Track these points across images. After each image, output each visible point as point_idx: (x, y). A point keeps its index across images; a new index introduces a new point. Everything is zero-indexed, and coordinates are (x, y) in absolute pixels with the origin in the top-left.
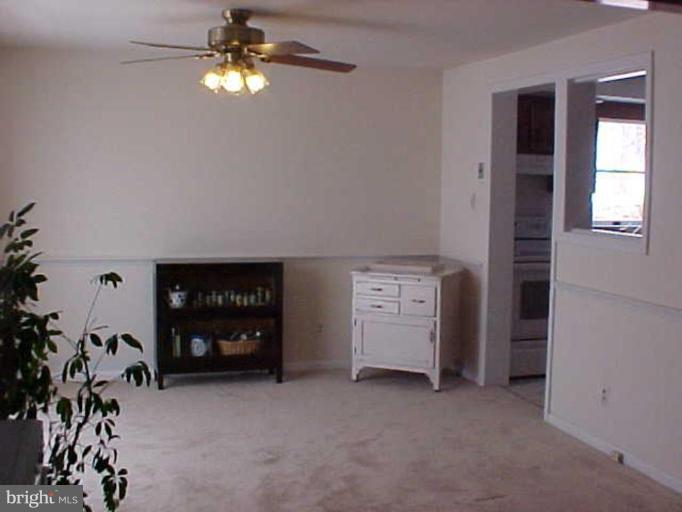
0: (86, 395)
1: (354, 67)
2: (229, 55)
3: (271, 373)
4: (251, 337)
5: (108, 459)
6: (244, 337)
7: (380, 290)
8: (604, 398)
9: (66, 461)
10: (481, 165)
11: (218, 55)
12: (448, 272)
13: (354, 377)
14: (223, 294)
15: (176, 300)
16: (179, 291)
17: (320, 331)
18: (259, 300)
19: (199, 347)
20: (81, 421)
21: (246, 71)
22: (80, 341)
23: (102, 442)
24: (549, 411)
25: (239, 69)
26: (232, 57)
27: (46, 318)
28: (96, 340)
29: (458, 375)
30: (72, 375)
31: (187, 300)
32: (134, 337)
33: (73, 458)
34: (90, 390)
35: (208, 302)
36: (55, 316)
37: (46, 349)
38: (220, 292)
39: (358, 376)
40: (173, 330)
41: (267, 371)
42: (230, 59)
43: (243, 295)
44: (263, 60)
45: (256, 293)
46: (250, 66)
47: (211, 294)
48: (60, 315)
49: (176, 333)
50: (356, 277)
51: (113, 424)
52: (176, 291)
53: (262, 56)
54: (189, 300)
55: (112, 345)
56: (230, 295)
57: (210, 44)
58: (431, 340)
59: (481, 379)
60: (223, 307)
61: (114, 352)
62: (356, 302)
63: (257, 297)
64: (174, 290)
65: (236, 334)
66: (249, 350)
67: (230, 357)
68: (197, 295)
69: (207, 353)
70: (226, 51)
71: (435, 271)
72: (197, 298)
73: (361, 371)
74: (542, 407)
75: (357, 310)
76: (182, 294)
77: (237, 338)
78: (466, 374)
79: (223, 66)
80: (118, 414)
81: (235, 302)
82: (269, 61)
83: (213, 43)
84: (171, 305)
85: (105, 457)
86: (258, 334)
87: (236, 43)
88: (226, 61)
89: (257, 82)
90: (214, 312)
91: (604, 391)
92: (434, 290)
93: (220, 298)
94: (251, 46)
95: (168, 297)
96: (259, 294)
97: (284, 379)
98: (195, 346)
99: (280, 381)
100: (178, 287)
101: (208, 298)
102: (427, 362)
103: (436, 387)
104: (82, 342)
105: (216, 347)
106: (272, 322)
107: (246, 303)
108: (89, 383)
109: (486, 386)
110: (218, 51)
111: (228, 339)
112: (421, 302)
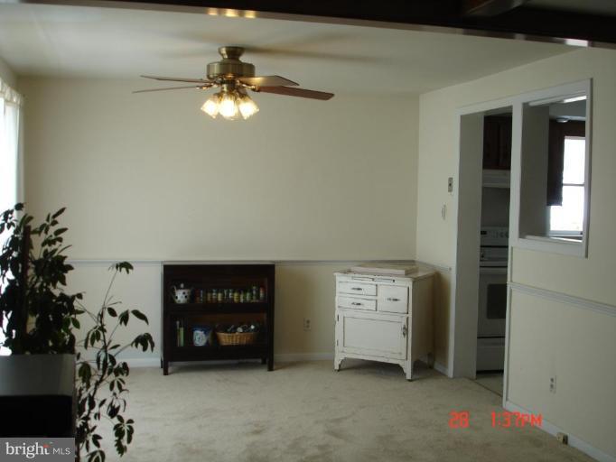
0: (103, 356)
1: (332, 95)
2: (225, 86)
3: (264, 363)
4: (246, 330)
5: (118, 408)
6: (240, 330)
7: (359, 289)
8: (552, 386)
9: (87, 407)
10: (451, 179)
11: (215, 86)
12: (420, 274)
13: (337, 368)
14: (222, 292)
15: (181, 296)
16: (184, 289)
17: (308, 326)
18: (254, 297)
19: (200, 338)
20: (98, 379)
21: (239, 99)
22: (99, 314)
23: (115, 394)
24: (507, 399)
25: (233, 97)
26: (228, 88)
27: (73, 297)
28: (112, 312)
29: (431, 367)
30: (92, 343)
31: (190, 296)
32: (141, 312)
33: (92, 405)
34: (106, 351)
35: (209, 299)
36: (80, 296)
37: (71, 326)
38: (220, 289)
39: (340, 366)
40: (178, 323)
41: (260, 361)
42: (225, 90)
43: (240, 293)
44: (254, 90)
45: (251, 291)
46: (243, 96)
47: (212, 292)
48: (83, 294)
49: (180, 326)
50: (339, 278)
51: (124, 382)
52: (181, 289)
53: (253, 87)
54: (192, 298)
55: (125, 318)
56: (228, 292)
57: (208, 77)
58: (404, 334)
59: (450, 372)
60: (222, 303)
61: (126, 324)
62: (338, 300)
63: (252, 295)
64: (179, 288)
65: (233, 327)
66: (244, 342)
67: (227, 346)
68: (200, 293)
69: (207, 343)
70: (222, 83)
71: (407, 274)
72: (199, 296)
73: (342, 361)
74: (502, 396)
75: (339, 307)
76: (186, 291)
77: (234, 330)
78: (437, 367)
79: (220, 95)
80: (127, 374)
81: (233, 299)
82: (259, 91)
83: (211, 76)
84: (177, 301)
85: (116, 406)
86: (253, 327)
87: (230, 76)
88: (223, 92)
89: (248, 108)
90: (214, 308)
91: (552, 380)
92: (406, 289)
93: (220, 295)
94: (243, 79)
95: (174, 293)
96: (254, 292)
97: (274, 367)
98: (197, 337)
99: (271, 369)
100: (182, 286)
101: (209, 295)
102: (400, 354)
103: (409, 376)
104: (101, 316)
105: (215, 338)
106: (265, 316)
107: (242, 300)
108: (105, 347)
109: (454, 377)
110: (215, 83)
111: (226, 332)
112: (396, 300)
